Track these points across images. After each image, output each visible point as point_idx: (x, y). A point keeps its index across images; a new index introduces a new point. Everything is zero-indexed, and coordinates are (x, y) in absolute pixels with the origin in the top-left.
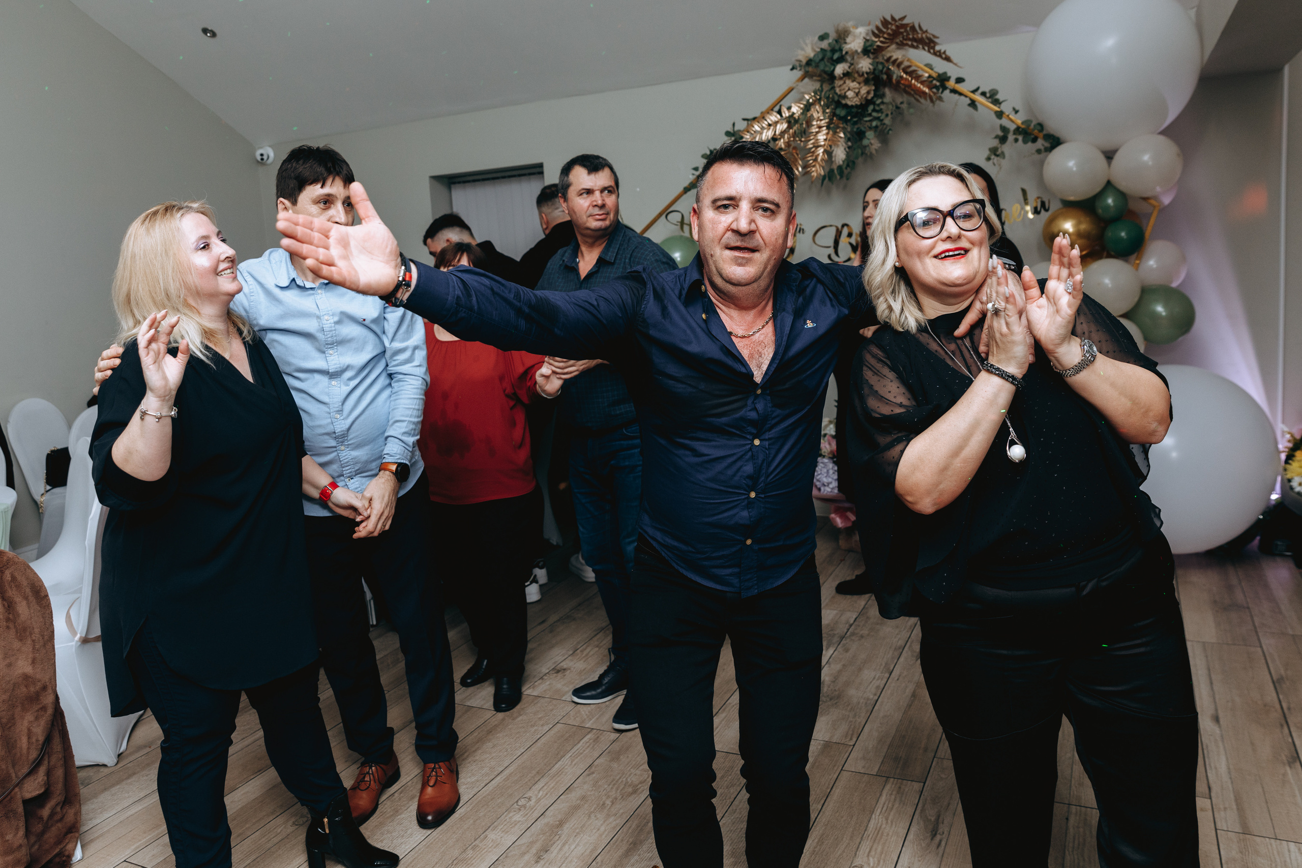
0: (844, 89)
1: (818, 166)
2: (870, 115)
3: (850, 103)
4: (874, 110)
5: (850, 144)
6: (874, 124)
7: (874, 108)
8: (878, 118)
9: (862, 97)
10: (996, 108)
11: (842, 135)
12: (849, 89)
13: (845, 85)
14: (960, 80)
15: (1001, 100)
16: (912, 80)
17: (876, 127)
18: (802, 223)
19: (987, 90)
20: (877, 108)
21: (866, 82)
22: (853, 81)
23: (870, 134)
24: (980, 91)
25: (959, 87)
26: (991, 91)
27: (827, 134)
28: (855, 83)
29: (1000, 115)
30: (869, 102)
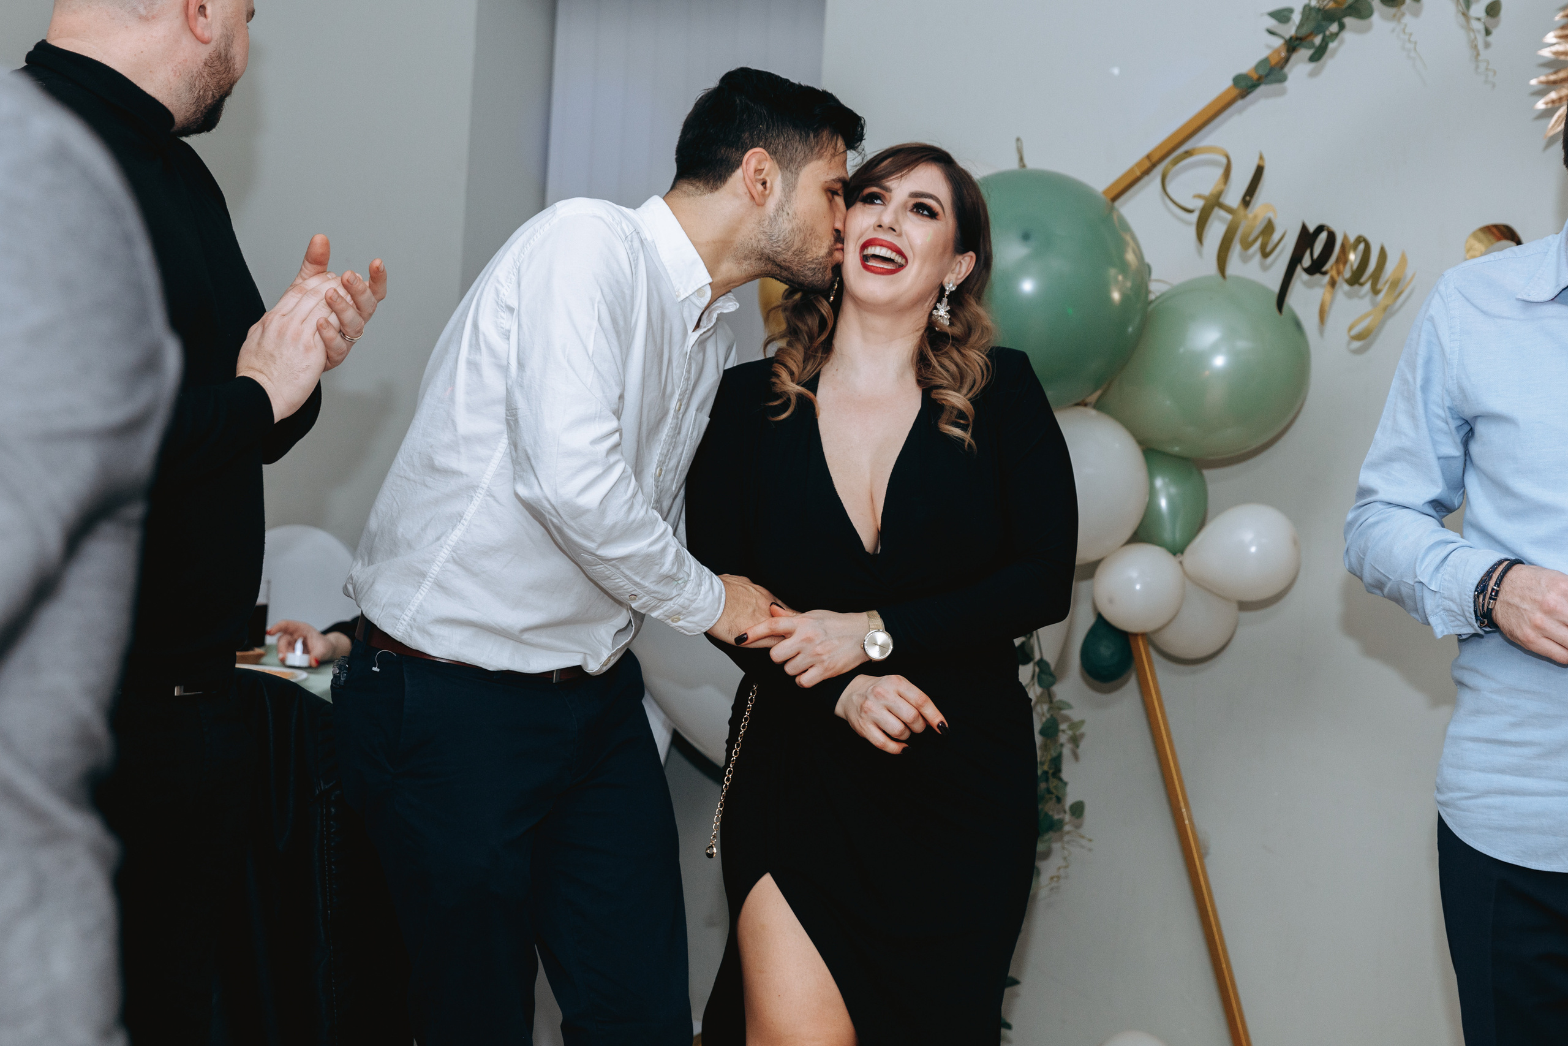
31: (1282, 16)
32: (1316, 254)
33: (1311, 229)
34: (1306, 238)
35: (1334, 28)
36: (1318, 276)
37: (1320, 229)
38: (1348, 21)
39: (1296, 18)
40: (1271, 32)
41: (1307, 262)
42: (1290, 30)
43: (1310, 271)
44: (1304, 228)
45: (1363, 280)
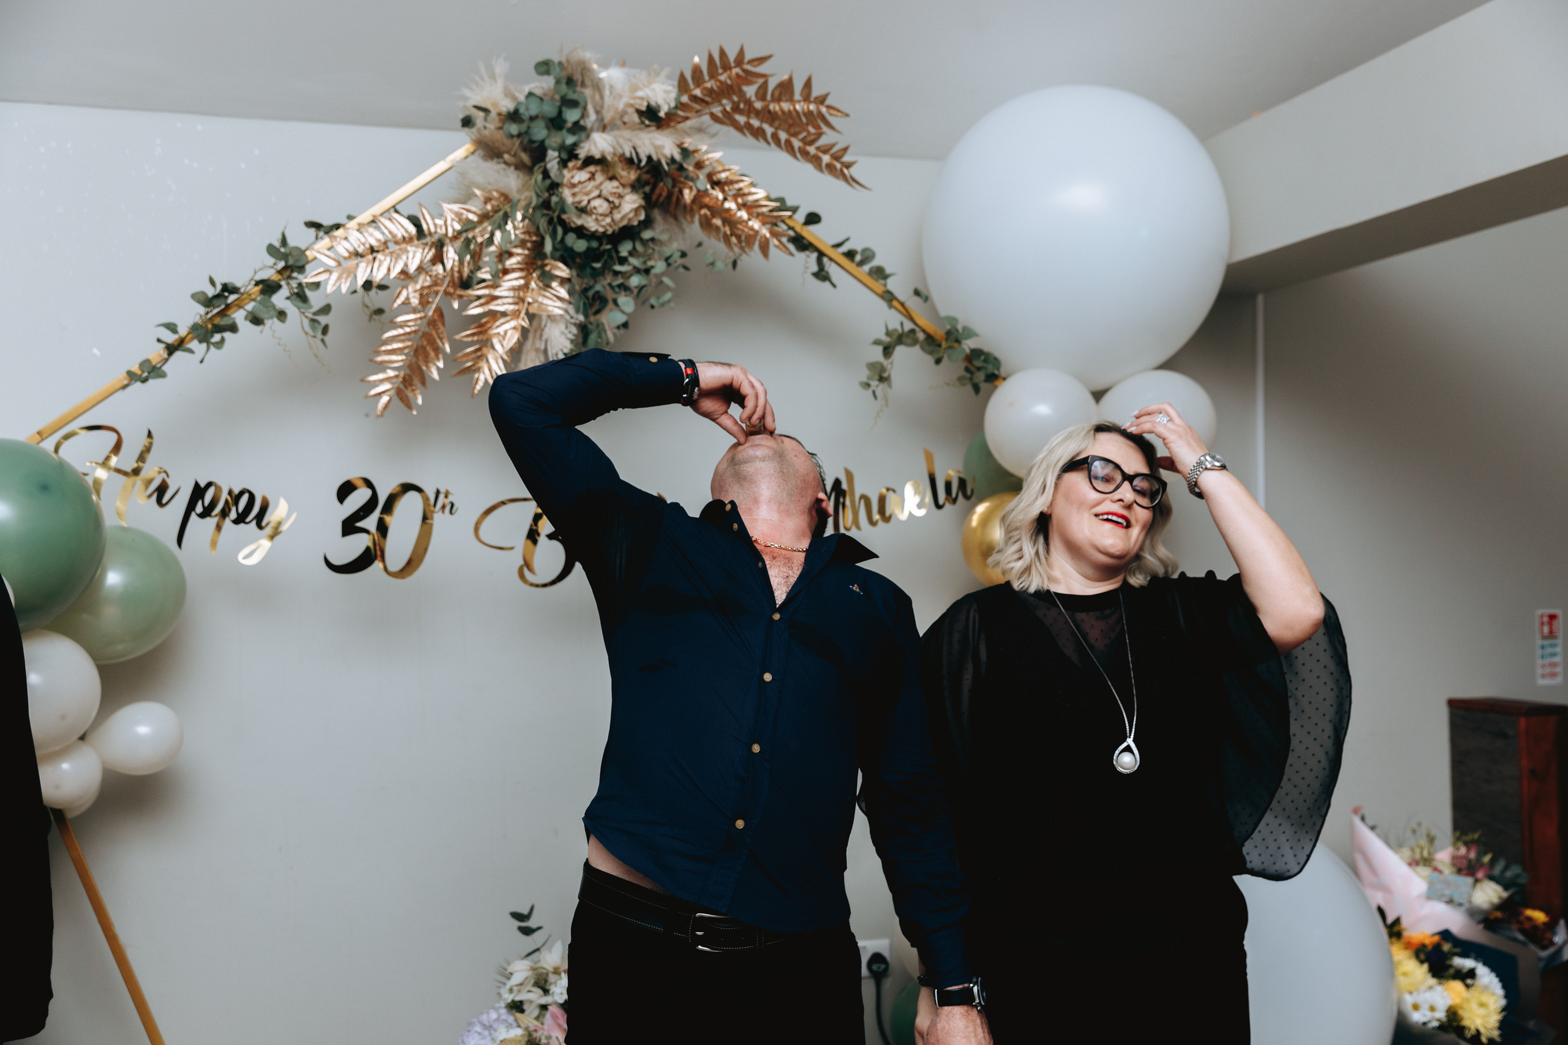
0: (587, 194)
1: (491, 358)
2: (623, 261)
3: (591, 224)
4: (633, 253)
5: (581, 318)
6: (635, 281)
7: (634, 248)
8: (637, 271)
9: (623, 218)
10: (878, 286)
11: (563, 293)
12: (599, 196)
13: (592, 184)
14: (813, 219)
15: (888, 271)
16: (725, 199)
17: (641, 288)
18: (451, 491)
19: (859, 248)
20: (639, 248)
21: (635, 187)
22: (612, 178)
23: (626, 303)
24: (844, 248)
25: (812, 233)
26: (865, 250)
27: (526, 287)
28: (615, 183)
29: (889, 297)
30: (628, 233)
31: (172, 327)
32: (206, 504)
33: (202, 484)
34: (198, 492)
35: (217, 337)
36: (208, 519)
37: (209, 485)
38: (227, 335)
39: (183, 331)
40: (159, 340)
41: (199, 508)
42: (171, 338)
43: (202, 516)
44: (197, 485)
45: (248, 520)
